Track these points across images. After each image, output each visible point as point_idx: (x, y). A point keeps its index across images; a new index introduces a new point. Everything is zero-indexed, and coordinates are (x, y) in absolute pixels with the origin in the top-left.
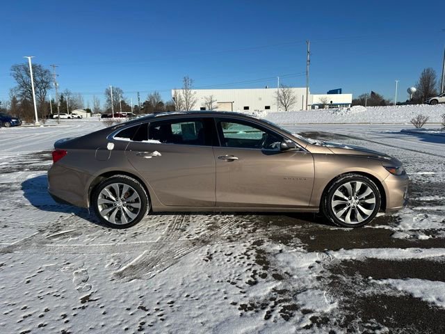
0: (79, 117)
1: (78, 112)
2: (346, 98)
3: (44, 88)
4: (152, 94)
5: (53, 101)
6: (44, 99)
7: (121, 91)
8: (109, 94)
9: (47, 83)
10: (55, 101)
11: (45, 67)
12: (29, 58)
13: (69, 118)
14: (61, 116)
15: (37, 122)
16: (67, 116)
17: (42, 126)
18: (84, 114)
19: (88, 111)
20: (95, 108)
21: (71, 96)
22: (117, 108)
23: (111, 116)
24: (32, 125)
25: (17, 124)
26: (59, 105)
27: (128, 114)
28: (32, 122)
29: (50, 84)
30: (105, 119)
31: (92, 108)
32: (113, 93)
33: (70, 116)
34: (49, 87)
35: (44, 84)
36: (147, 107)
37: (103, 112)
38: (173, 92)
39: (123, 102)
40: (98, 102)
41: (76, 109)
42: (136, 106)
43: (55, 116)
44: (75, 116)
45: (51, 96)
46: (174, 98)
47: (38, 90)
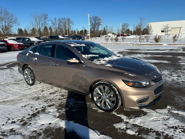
1: (109, 34)
5: (101, 30)
6: (98, 29)
7: (128, 25)
8: (123, 26)
15: (89, 39)
18: (112, 35)
21: (108, 28)
31: (115, 33)
33: (106, 36)
37: (118, 34)
43: (101, 36)
47: (97, 26)
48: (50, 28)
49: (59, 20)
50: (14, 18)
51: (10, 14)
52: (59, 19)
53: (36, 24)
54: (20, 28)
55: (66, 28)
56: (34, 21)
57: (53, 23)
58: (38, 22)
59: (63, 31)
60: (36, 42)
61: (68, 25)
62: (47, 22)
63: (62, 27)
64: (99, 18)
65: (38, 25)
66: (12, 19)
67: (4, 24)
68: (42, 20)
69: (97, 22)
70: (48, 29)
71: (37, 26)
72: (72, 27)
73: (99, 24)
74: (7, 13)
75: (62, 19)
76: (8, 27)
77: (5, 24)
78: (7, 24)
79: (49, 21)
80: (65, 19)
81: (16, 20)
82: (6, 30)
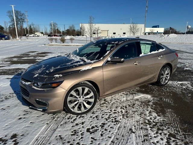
0: (38, 36)
1: (38, 34)
2: (161, 30)
3: (22, 22)
4: (71, 26)
5: (26, 28)
6: (22, 27)
7: (57, 24)
8: (51, 25)
9: (23, 19)
10: (27, 28)
12: (13, 6)
13: (33, 36)
14: (30, 35)
15: (17, 38)
16: (32, 35)
17: (20, 40)
18: (40, 35)
19: (42, 33)
20: (45, 32)
21: (34, 26)
22: (55, 32)
23: (52, 36)
24: (15, 39)
25: (8, 39)
26: (29, 30)
27: (60, 35)
28: (15, 38)
29: (25, 20)
30: (49, 37)
31: (44, 32)
32: (53, 25)
33: (34, 35)
34: (24, 22)
35: (22, 20)
36: (68, 32)
37: (49, 33)
38: (81, 25)
39: (57, 29)
40: (47, 29)
41: (37, 32)
42: (63, 31)
43: (27, 35)
44: (36, 35)
45: (25, 26)
46: (81, 28)
47: (19, 23)
64: (23, 13)
69: (19, 17)
73: (23, 21)
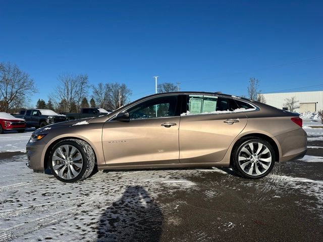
11: (175, 85)
48: (92, 101)
49: (106, 87)
50: (29, 80)
51: (23, 74)
52: (107, 85)
53: (66, 91)
54: (41, 100)
55: (118, 100)
56: (63, 88)
57: (97, 92)
58: (70, 89)
59: (113, 105)
60: (51, 117)
61: (122, 96)
62: (85, 89)
63: (111, 99)
65: (69, 93)
66: (24, 83)
67: (9, 90)
68: (76, 86)
70: (89, 103)
71: (68, 95)
72: (127, 99)
74: (19, 73)
75: (112, 86)
76: (15, 96)
77: (11, 90)
78: (14, 90)
79: (89, 87)
80: (116, 86)
81: (31, 83)
82: (11, 100)
